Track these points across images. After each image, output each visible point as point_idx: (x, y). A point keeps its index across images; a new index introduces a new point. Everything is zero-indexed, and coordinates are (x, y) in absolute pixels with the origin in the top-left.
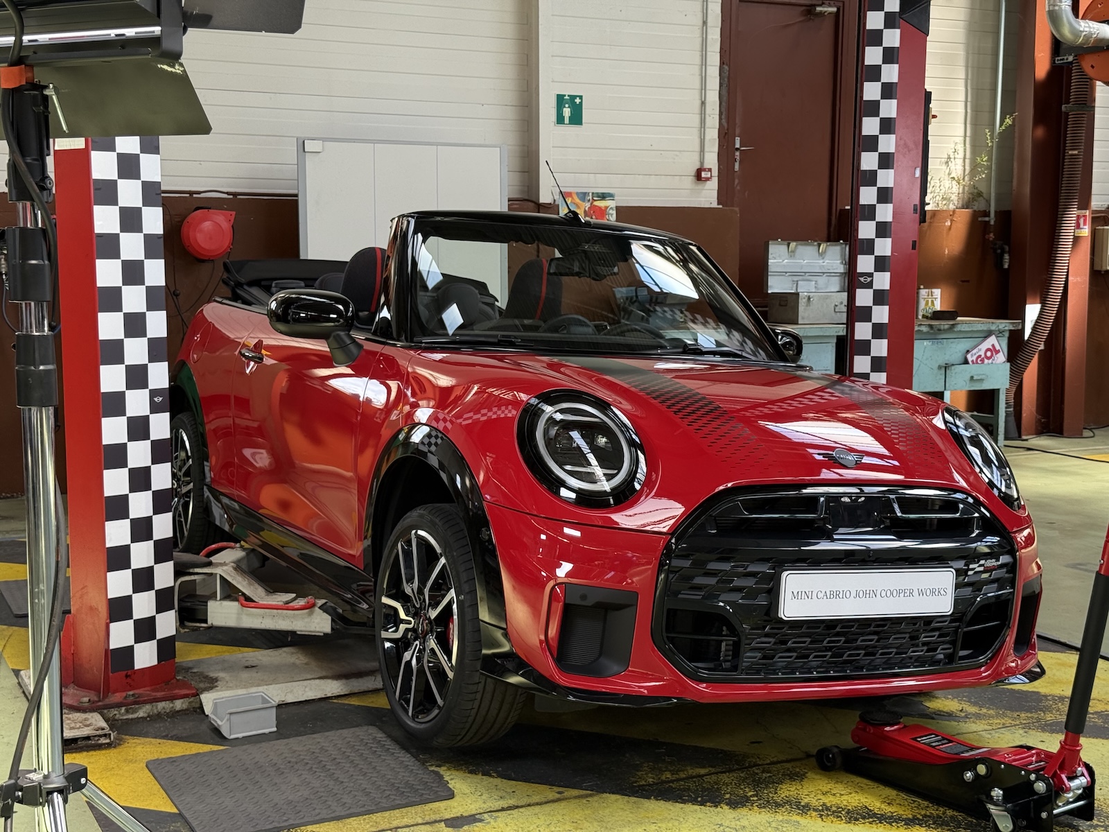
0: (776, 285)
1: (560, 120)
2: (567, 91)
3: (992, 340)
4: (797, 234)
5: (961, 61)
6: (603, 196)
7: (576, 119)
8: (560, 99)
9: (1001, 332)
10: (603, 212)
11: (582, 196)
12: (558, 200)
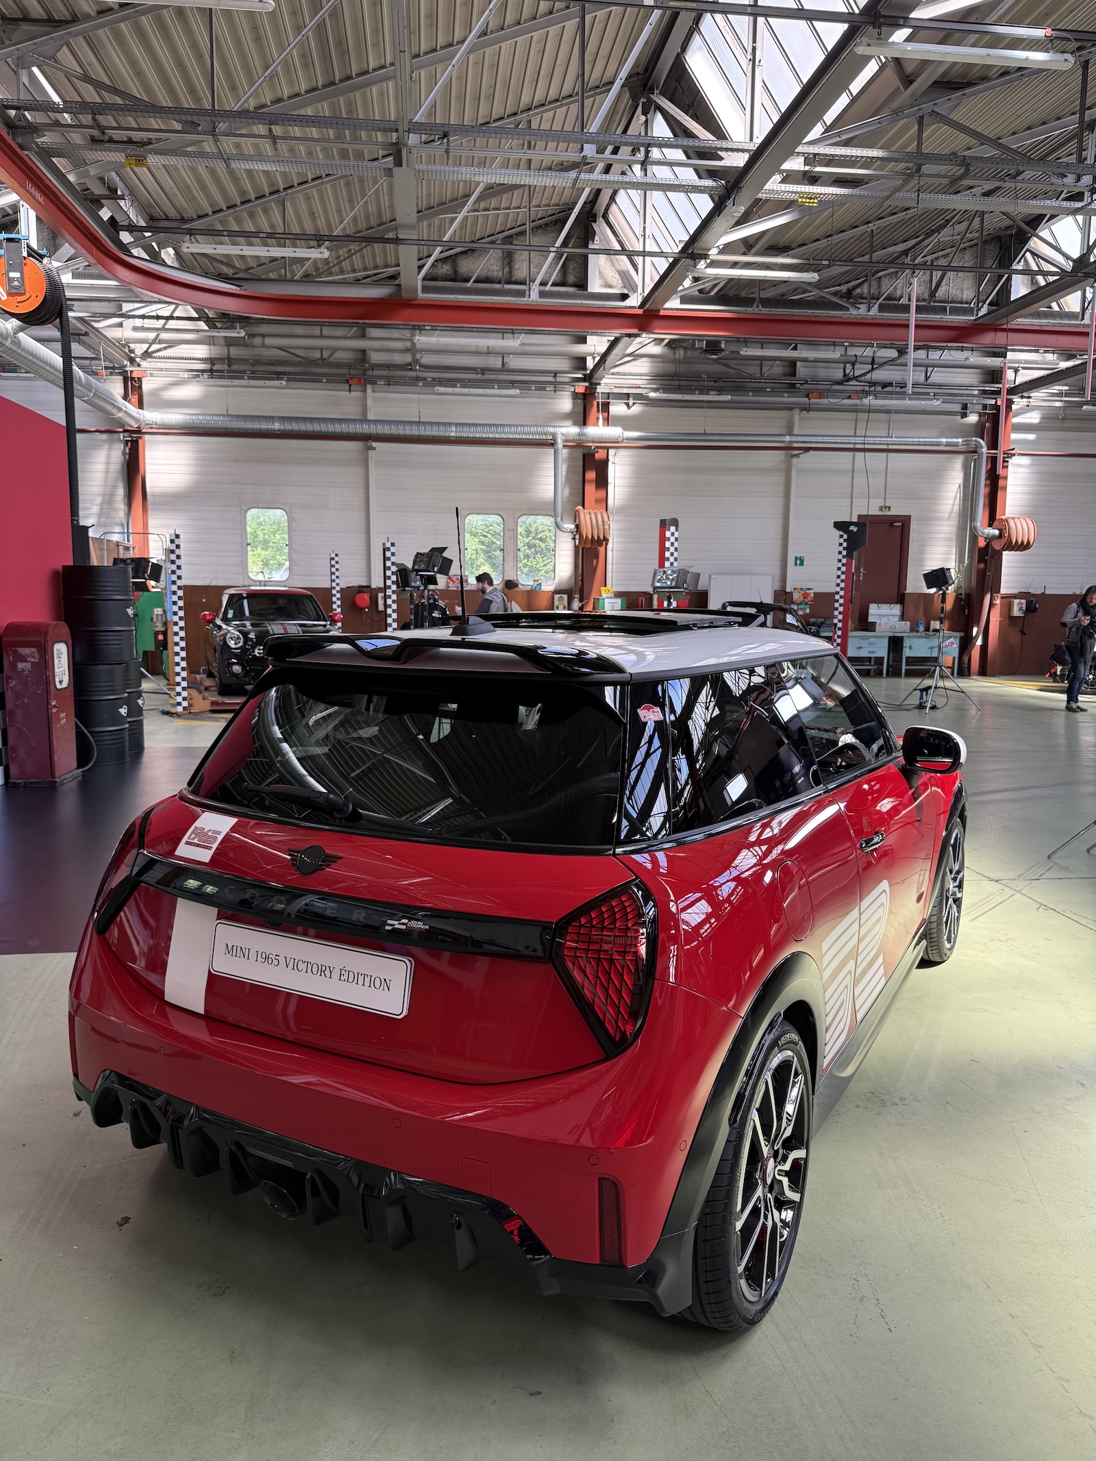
0: (871, 619)
1: (796, 564)
2: (799, 556)
3: (952, 639)
4: (880, 601)
5: (954, 539)
6: (809, 589)
7: (802, 564)
8: (796, 558)
9: (956, 637)
10: (808, 594)
11: (802, 589)
12: (793, 590)
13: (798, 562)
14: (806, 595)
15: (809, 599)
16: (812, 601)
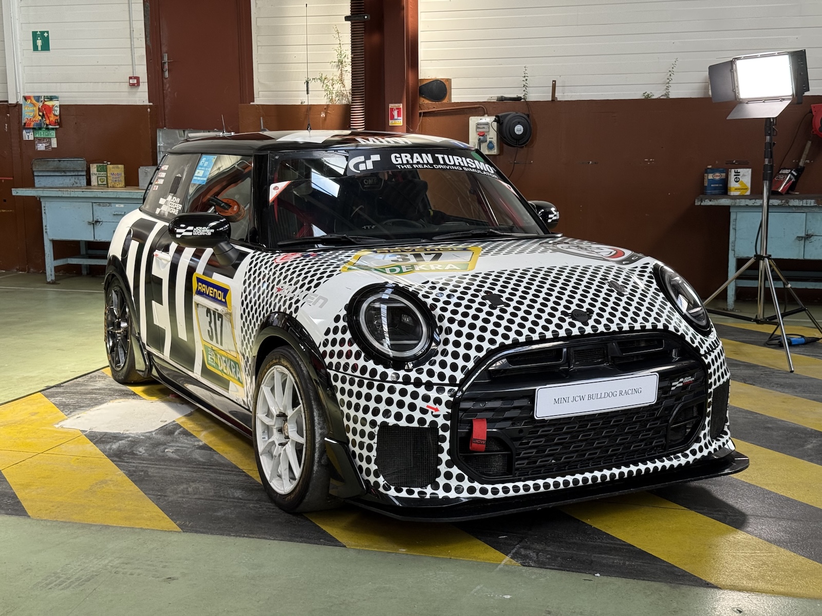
1: (35, 48)
2: (39, 29)
6: (51, 98)
7: (46, 47)
8: (34, 34)
10: (50, 109)
11: (38, 99)
12: (21, 101)
13: (39, 43)
14: (45, 111)
15: (52, 118)
16: (56, 123)
